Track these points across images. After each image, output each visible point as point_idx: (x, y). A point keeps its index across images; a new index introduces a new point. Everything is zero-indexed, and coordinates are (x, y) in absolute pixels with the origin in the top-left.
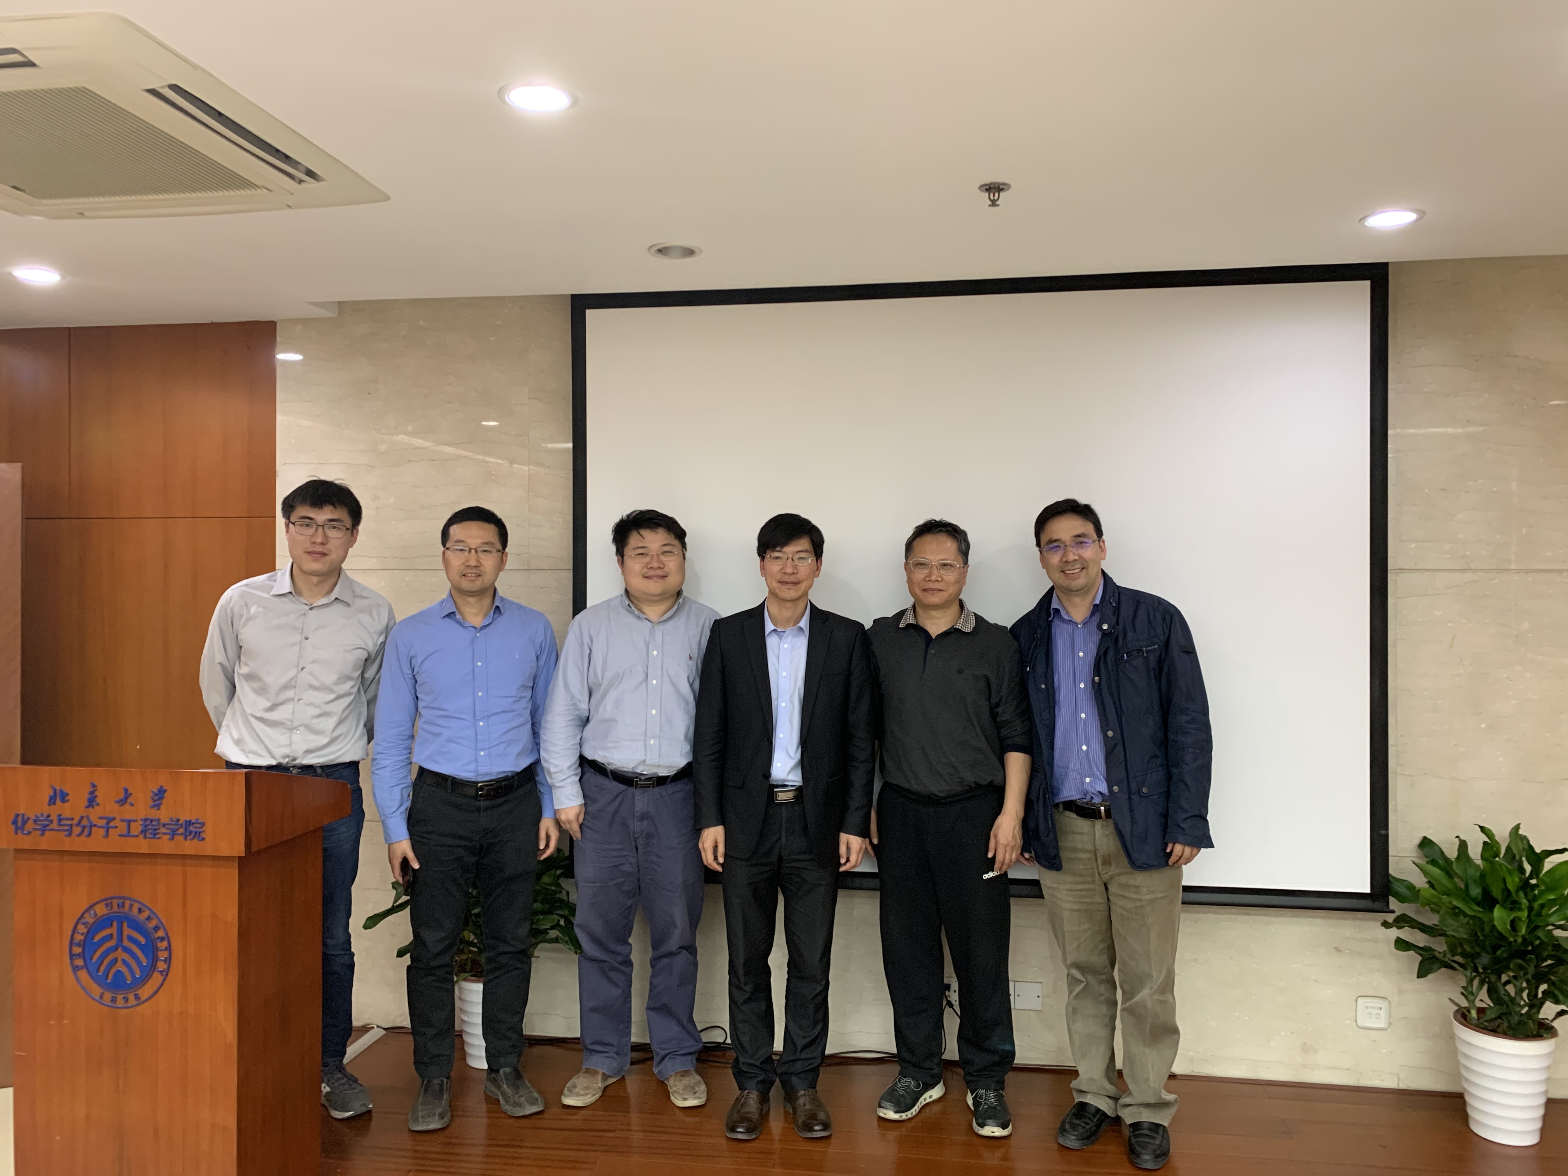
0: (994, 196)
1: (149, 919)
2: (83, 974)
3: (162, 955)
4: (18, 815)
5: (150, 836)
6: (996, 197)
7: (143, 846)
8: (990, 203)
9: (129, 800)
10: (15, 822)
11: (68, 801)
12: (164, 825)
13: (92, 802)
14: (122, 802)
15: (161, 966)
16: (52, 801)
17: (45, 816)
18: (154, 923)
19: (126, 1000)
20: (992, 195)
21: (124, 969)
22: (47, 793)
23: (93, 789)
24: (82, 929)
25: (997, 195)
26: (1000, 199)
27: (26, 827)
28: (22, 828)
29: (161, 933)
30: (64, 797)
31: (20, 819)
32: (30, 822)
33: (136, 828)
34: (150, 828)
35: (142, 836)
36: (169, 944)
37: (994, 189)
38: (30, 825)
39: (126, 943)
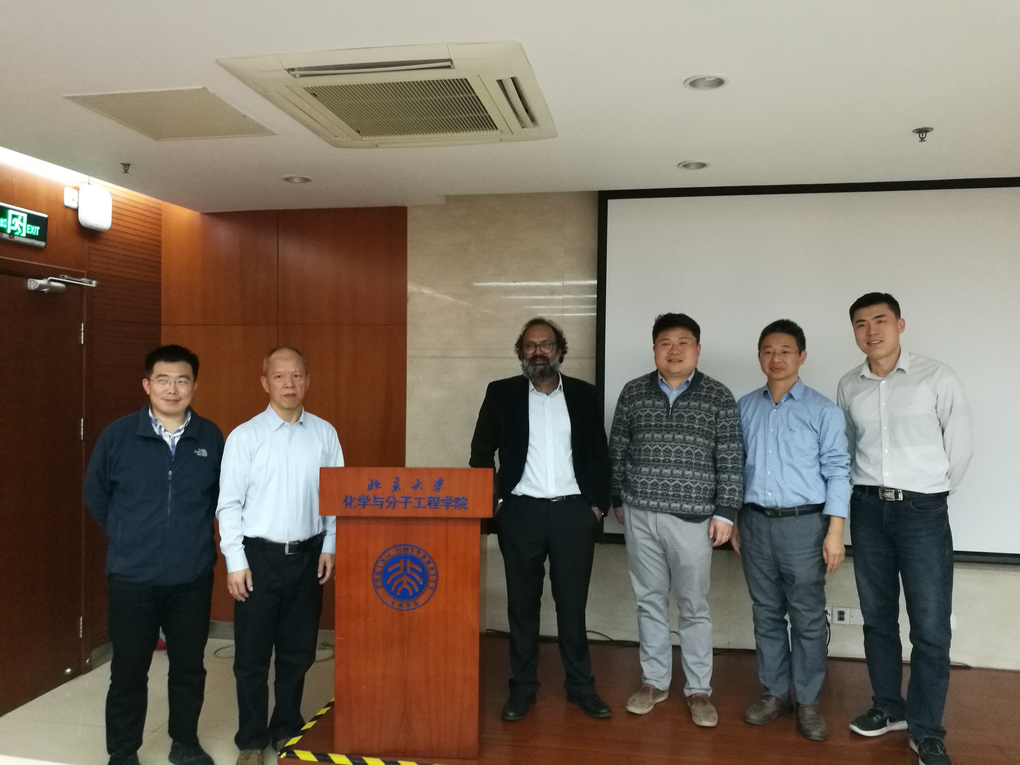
0: (923, 135)
1: (424, 556)
2: (381, 591)
3: (433, 578)
4: (347, 496)
5: (433, 507)
6: (924, 136)
7: (429, 513)
8: (920, 140)
9: (420, 486)
10: (346, 501)
11: (380, 487)
12: (442, 501)
13: (396, 488)
14: (415, 487)
15: (432, 585)
16: (370, 487)
17: (366, 496)
18: (427, 559)
19: (409, 605)
20: (921, 135)
21: (407, 587)
22: (366, 483)
23: (396, 480)
24: (381, 564)
25: (924, 134)
26: (926, 138)
27: (353, 503)
28: (350, 504)
29: (432, 565)
30: (378, 485)
31: (349, 499)
32: (356, 500)
33: (424, 503)
34: (433, 502)
35: (428, 508)
36: (437, 572)
37: (922, 132)
38: (355, 503)
39: (409, 572)
